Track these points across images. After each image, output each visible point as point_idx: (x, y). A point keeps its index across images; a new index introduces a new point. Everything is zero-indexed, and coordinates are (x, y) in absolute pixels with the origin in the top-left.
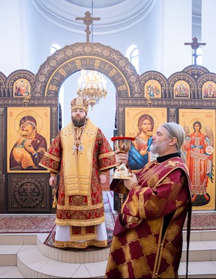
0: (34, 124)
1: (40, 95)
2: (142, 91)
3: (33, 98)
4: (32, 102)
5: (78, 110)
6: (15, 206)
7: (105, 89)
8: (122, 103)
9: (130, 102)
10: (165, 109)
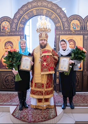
0: (12, 45)
1: (14, 30)
2: (69, 26)
3: (11, 31)
4: (11, 33)
5: (43, 40)
6: (3, 87)
7: (50, 28)
8: (58, 33)
9: (63, 32)
10: (82, 36)
